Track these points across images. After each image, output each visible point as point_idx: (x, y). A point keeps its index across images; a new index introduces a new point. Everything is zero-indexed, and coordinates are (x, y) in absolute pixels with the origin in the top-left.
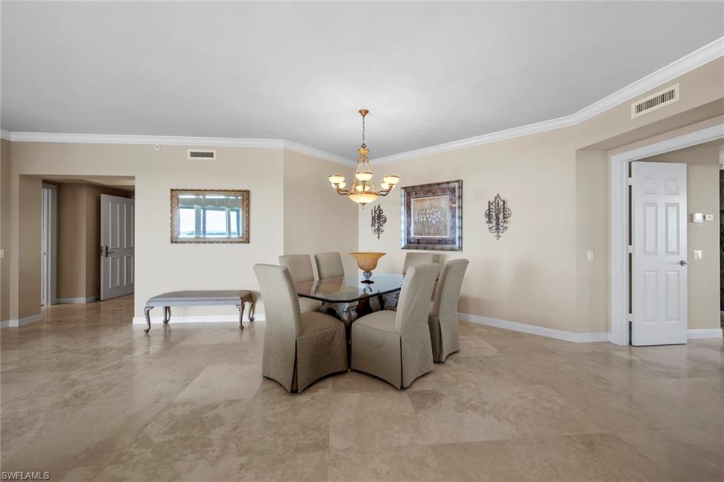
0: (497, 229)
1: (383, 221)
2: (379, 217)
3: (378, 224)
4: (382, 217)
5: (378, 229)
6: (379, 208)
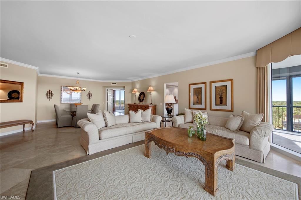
0: (89, 98)
1: (52, 95)
2: (50, 94)
3: (49, 95)
4: (52, 93)
5: (50, 97)
6: (50, 90)
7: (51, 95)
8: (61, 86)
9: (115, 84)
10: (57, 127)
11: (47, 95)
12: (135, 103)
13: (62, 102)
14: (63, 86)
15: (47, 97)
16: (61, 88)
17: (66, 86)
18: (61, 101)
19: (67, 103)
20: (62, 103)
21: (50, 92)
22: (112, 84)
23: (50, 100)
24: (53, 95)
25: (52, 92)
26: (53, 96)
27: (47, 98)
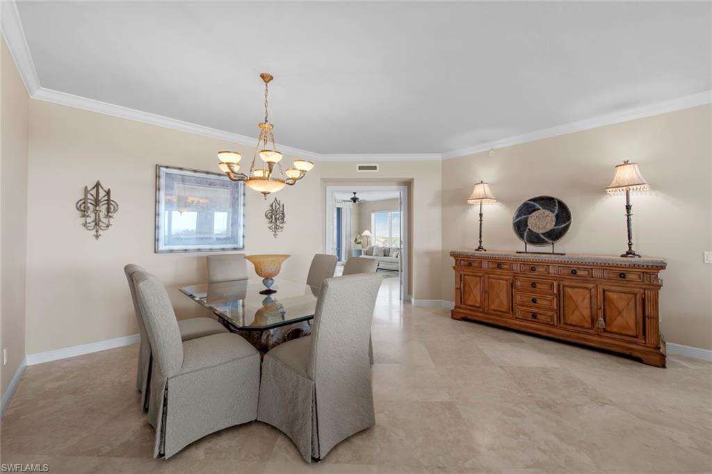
0: (276, 229)
1: (108, 210)
2: (97, 202)
3: (96, 212)
4: (108, 202)
5: (97, 223)
6: (97, 185)
7: (103, 208)
8: (158, 167)
9: (375, 168)
10: (161, 455)
11: (83, 209)
12: (480, 248)
13: (162, 247)
14: (167, 167)
15: (82, 221)
16: (158, 177)
17: (181, 169)
18: (156, 240)
19: (186, 250)
20: (162, 252)
21: (102, 193)
22: (361, 168)
23: (97, 237)
24: (115, 210)
25: (108, 193)
26: (115, 215)
27: (85, 225)
